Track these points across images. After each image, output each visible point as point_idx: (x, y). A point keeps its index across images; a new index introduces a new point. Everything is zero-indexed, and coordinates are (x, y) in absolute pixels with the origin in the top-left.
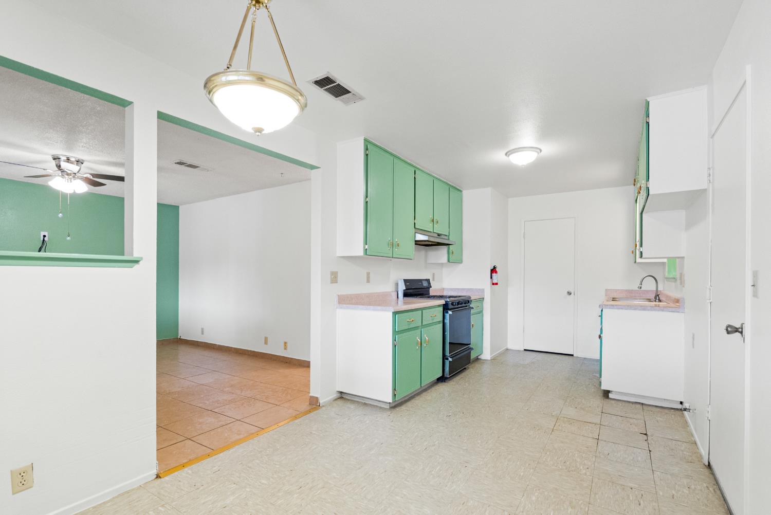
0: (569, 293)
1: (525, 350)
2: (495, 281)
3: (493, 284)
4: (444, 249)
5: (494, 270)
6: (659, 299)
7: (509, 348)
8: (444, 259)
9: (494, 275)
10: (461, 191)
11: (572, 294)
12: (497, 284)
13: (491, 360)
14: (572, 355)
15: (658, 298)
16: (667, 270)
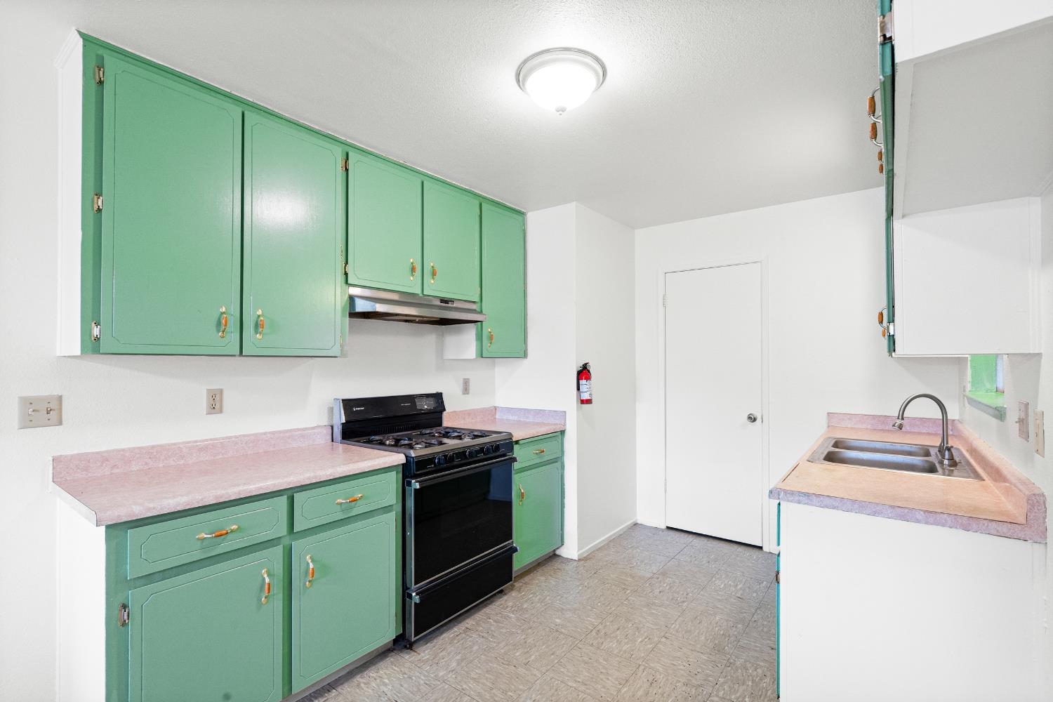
0: (752, 419)
1: (668, 528)
2: (585, 396)
3: (583, 402)
4: (470, 333)
5: (584, 373)
6: (951, 458)
7: (639, 522)
8: (471, 352)
9: (583, 382)
10: (522, 214)
11: (759, 420)
12: (588, 402)
13: (579, 560)
14: (761, 548)
15: (947, 457)
16: (969, 378)
